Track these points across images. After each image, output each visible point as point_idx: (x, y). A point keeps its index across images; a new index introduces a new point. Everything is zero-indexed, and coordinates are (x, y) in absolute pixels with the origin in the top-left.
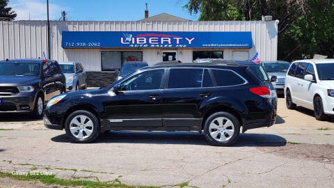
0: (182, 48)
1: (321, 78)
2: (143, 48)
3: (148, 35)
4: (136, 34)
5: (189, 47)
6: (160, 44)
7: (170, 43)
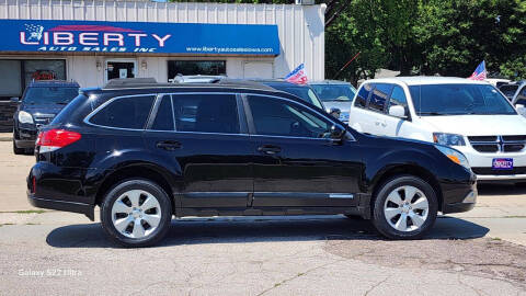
0: (147, 55)
1: (419, 113)
2: (66, 53)
3: (76, 27)
4: (51, 26)
5: (159, 52)
6: (102, 46)
7: (121, 43)
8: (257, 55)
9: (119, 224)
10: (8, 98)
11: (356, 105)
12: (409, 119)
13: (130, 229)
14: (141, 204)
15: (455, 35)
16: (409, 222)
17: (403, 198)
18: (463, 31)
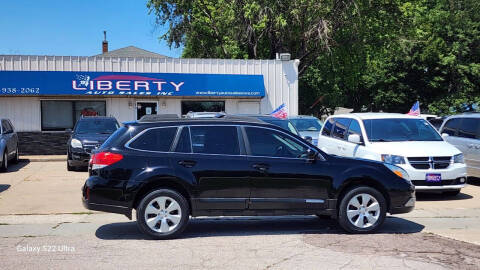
0: (166, 97)
1: (371, 139)
2: (106, 96)
3: (114, 77)
4: (95, 76)
5: (176, 95)
6: (133, 90)
7: (147, 89)
8: (248, 97)
9: (150, 222)
10: (64, 129)
11: (323, 134)
12: (363, 144)
13: (158, 225)
14: (166, 207)
15: (394, 82)
16: (366, 220)
17: (361, 203)
18: (400, 79)
